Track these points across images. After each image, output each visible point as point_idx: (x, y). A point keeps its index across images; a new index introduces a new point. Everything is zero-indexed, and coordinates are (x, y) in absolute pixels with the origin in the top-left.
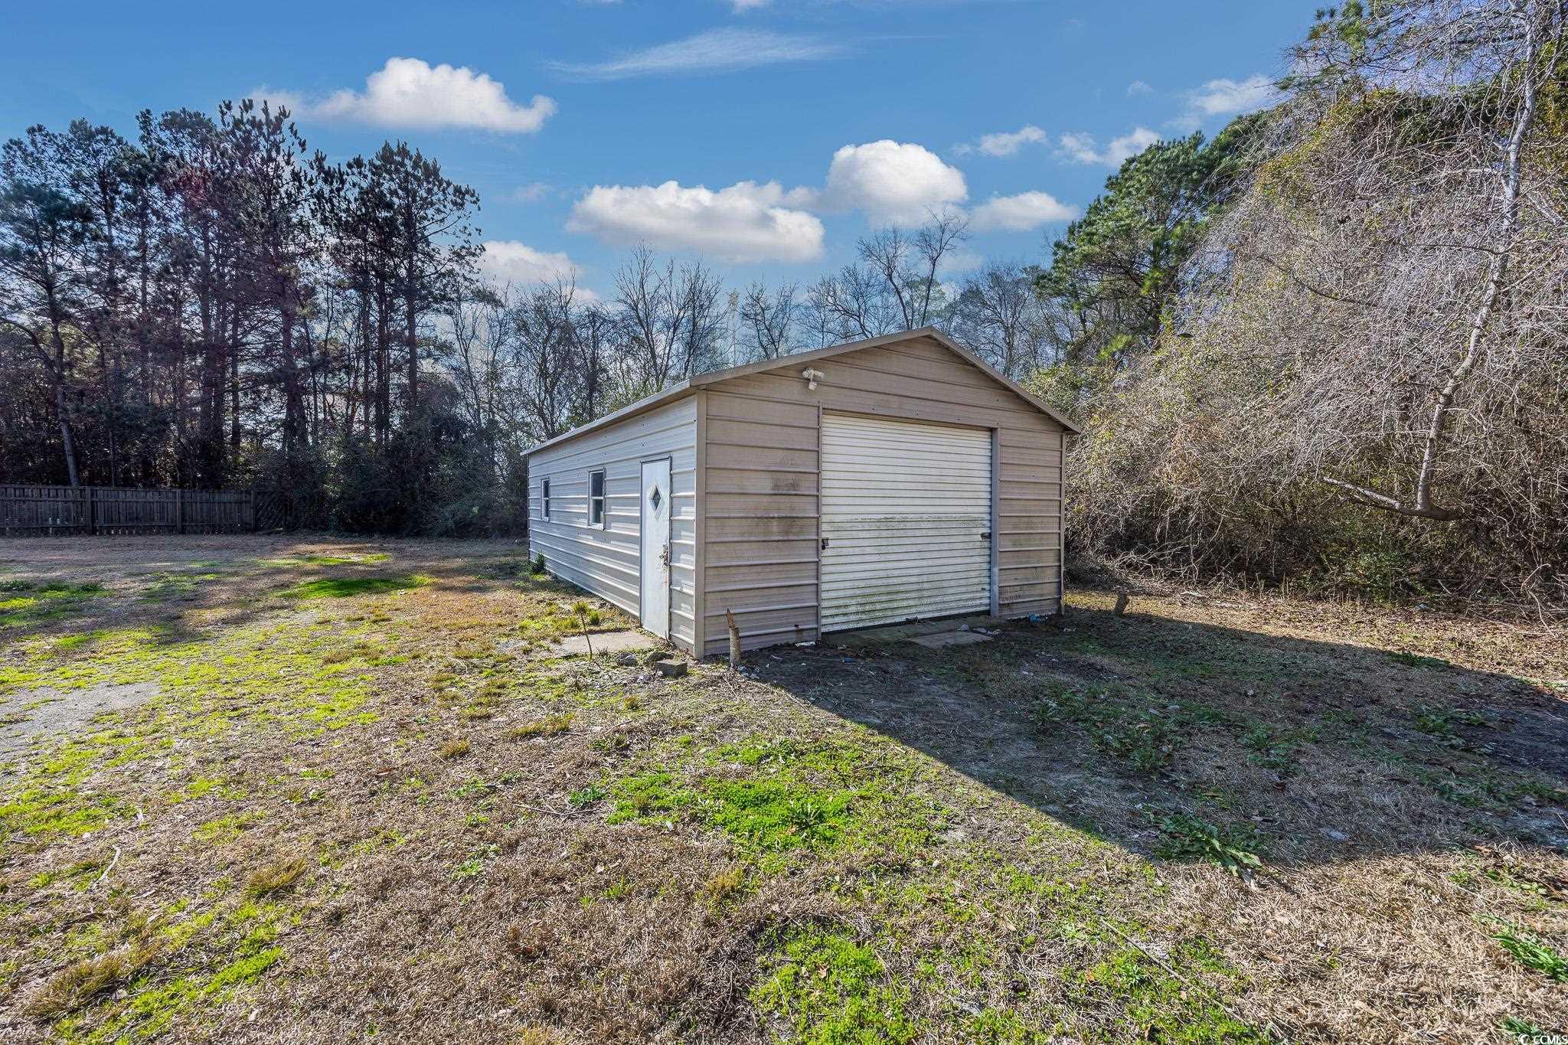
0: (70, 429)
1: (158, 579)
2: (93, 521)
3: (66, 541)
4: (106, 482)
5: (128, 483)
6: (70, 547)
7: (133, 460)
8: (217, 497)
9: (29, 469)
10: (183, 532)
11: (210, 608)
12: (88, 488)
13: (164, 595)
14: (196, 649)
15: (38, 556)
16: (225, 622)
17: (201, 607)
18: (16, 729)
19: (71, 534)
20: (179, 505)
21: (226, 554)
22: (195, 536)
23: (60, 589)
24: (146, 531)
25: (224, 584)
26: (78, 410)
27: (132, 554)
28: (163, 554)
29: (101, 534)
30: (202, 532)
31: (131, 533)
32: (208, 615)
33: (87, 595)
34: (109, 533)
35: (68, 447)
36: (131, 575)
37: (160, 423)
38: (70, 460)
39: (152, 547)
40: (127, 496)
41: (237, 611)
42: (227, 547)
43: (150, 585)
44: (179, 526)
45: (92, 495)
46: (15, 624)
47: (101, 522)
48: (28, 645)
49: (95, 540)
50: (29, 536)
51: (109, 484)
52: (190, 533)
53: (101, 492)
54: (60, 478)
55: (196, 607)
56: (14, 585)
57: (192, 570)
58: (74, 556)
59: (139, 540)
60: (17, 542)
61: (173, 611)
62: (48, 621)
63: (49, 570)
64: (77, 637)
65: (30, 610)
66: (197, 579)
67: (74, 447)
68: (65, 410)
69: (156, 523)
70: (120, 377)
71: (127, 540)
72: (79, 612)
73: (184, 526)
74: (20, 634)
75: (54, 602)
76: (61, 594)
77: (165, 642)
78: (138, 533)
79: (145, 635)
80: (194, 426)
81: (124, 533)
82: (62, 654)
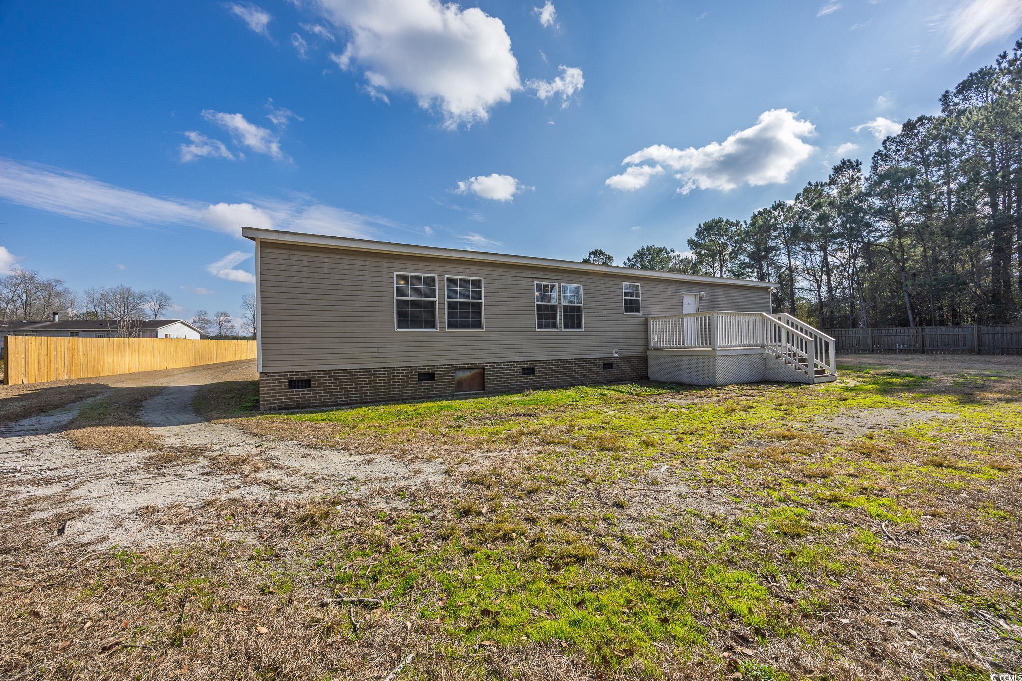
0: (909, 295)
1: (961, 376)
2: (923, 346)
3: (909, 356)
4: (929, 323)
5: (942, 323)
6: (912, 359)
7: (945, 309)
8: (1004, 330)
9: (889, 319)
10: (979, 353)
11: (991, 392)
12: (920, 328)
13: (964, 384)
14: (979, 407)
15: (898, 363)
16: (999, 399)
17: (985, 391)
18: (904, 416)
19: (911, 353)
20: (976, 336)
21: (1009, 367)
22: (988, 356)
23: (911, 377)
24: (955, 352)
25: (1003, 382)
26: (913, 285)
27: (945, 364)
28: (965, 365)
29: (928, 353)
30: (993, 354)
31: (944, 353)
32: (989, 395)
33: (924, 380)
34: (932, 353)
35: (908, 306)
36: (945, 373)
37: (961, 283)
38: (910, 313)
39: (958, 361)
40: (942, 330)
41: (1010, 396)
42: (1011, 363)
43: (955, 379)
44: (976, 349)
45: (922, 331)
46: (896, 387)
47: (927, 347)
48: (903, 394)
49: (924, 356)
50: (892, 354)
51: (930, 325)
52: (984, 354)
53: (927, 330)
54: (905, 323)
55: (982, 391)
56: (892, 373)
57: (982, 374)
58: (914, 363)
59: (948, 357)
60: (887, 356)
61: (971, 391)
62: (908, 387)
63: (905, 369)
64: (921, 395)
65: (900, 383)
66: (985, 378)
67: (911, 306)
68: (906, 286)
69: (961, 347)
70: (936, 261)
71: (942, 357)
72: (920, 386)
73: (980, 349)
74: (898, 391)
75: (909, 381)
76: (912, 379)
77: (963, 402)
78: (949, 353)
79: (953, 398)
80: (987, 282)
81: (940, 353)
82: (916, 400)
